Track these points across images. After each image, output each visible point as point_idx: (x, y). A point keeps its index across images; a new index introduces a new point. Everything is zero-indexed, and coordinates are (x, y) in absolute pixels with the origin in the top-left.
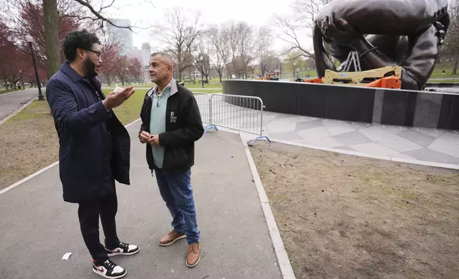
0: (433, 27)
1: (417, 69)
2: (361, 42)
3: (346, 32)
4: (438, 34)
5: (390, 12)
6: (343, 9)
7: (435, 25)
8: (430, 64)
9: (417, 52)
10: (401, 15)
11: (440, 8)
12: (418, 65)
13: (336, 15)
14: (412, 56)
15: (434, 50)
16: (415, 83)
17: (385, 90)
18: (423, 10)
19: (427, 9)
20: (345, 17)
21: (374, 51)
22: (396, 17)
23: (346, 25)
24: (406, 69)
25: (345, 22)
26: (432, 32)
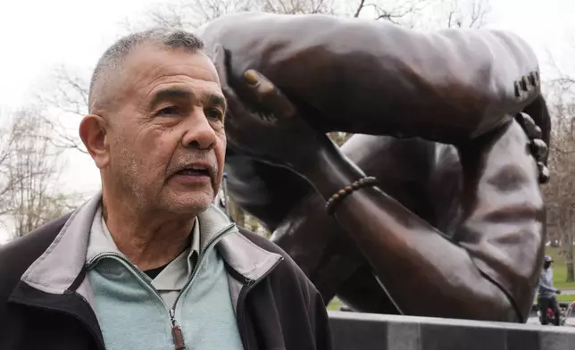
0: (516, 127)
1: (500, 253)
2: (325, 155)
3: (273, 121)
4: (532, 149)
5: (397, 62)
6: (254, 44)
7: (521, 120)
8: (531, 236)
9: (491, 198)
10: (430, 75)
11: (526, 74)
12: (504, 241)
13: (235, 59)
14: (479, 213)
15: (532, 195)
16: (506, 300)
17: (425, 327)
18: (485, 73)
19: (495, 68)
20: (263, 68)
21: (366, 188)
22: (414, 78)
23: (269, 95)
24: (473, 254)
25: (265, 85)
26: (518, 139)
